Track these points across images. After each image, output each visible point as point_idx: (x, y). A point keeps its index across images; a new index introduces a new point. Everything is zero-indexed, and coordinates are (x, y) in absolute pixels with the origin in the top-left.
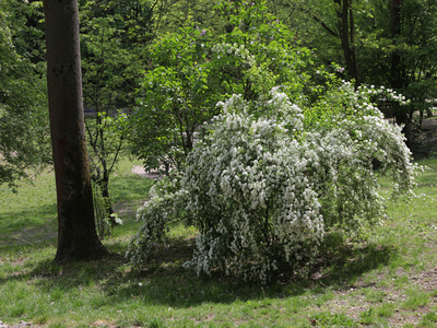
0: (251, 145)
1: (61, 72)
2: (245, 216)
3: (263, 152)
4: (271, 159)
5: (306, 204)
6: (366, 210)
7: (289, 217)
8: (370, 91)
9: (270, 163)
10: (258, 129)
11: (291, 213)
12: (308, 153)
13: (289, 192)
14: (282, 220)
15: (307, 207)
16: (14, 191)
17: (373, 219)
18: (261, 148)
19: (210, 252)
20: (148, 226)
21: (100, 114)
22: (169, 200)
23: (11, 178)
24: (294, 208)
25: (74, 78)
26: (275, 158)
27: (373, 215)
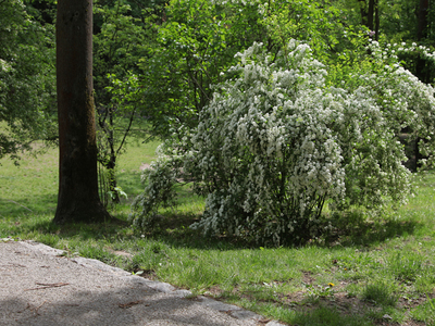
0: (271, 94)
1: (71, 19)
2: (261, 167)
3: (283, 101)
4: (292, 107)
5: (326, 156)
6: (390, 184)
7: (306, 168)
8: (400, 49)
9: (290, 112)
10: (279, 79)
11: (310, 164)
12: (332, 103)
13: (308, 141)
14: (299, 171)
15: (327, 159)
16: (16, 164)
17: (398, 195)
18: (281, 96)
19: (221, 209)
20: (154, 187)
21: (109, 76)
22: (177, 160)
23: (14, 150)
24: (313, 158)
25: (84, 27)
26: (296, 106)
27: (397, 191)
